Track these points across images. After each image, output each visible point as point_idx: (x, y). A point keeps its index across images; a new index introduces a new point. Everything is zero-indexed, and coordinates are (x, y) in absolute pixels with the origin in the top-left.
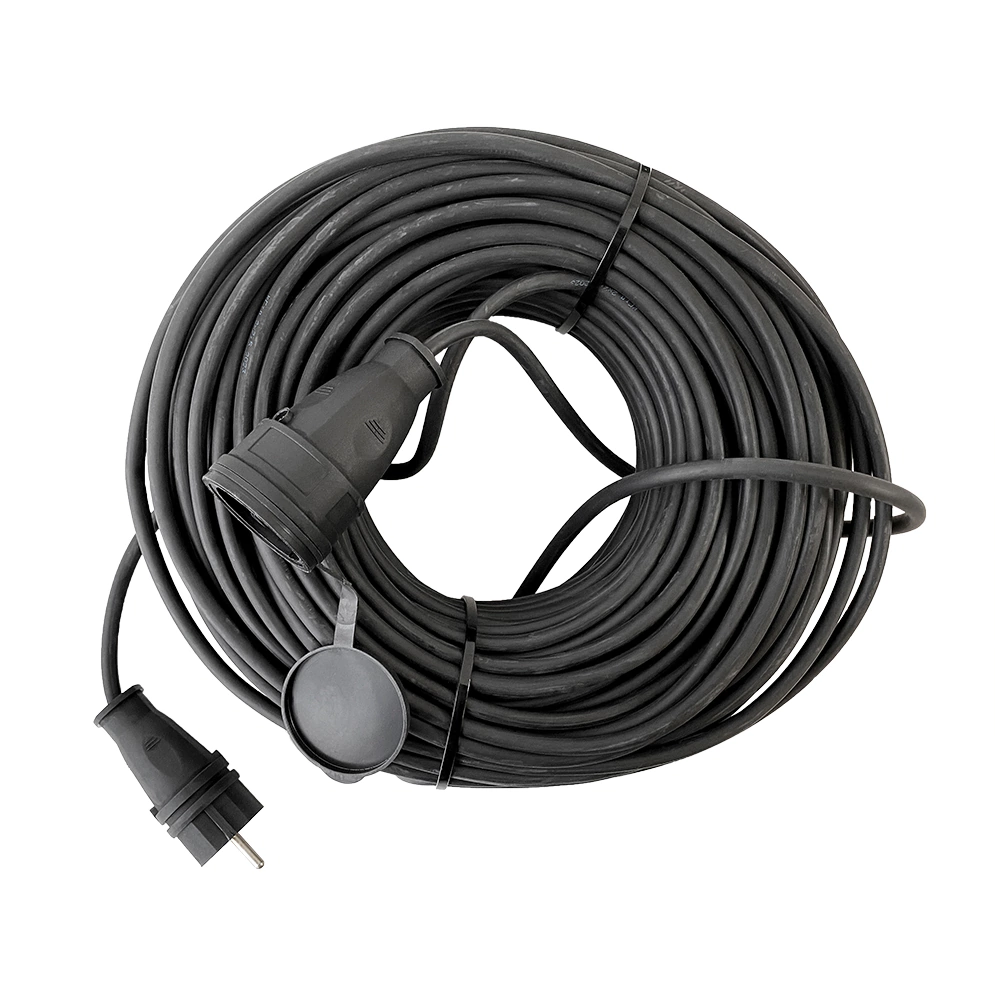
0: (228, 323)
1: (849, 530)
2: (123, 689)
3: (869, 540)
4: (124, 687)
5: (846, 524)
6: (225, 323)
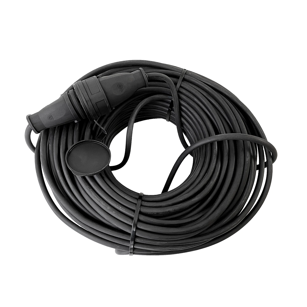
5: (258, 166)
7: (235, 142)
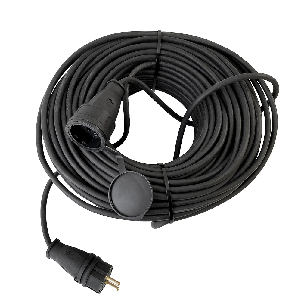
0: (59, 99)
1: (263, 109)
2: (52, 241)
3: (270, 107)
4: (52, 240)
5: (262, 107)
6: (58, 99)
7: (232, 85)
